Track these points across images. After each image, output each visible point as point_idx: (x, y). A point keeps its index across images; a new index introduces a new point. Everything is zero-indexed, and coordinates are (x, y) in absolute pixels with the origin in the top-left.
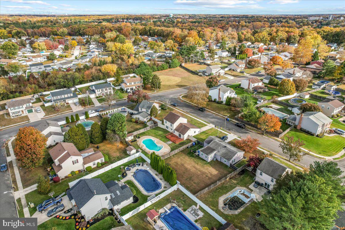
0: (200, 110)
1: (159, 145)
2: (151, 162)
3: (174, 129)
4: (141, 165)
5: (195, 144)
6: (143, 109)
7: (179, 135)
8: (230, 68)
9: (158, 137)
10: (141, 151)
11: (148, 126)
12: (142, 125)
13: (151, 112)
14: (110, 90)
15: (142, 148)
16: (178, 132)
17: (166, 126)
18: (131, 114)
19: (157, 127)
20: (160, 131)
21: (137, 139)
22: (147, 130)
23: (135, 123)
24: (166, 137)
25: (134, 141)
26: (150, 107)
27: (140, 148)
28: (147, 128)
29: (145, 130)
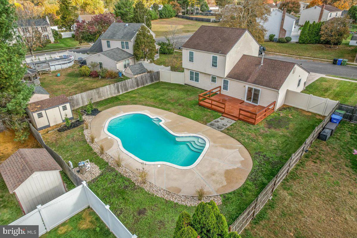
3: (226, 75)
6: (112, 42)
7: (249, 92)
10: (100, 168)
11: (127, 78)
12: (111, 81)
13: (137, 45)
14: (46, 33)
15: (102, 153)
16: (246, 81)
17: (192, 73)
18: (83, 63)
19: (157, 81)
20: (172, 89)
21: (84, 117)
22: (126, 90)
23: (91, 79)
24: (200, 105)
25: (71, 126)
26: (134, 34)
27: (95, 153)
28: (126, 84)
29: (119, 92)
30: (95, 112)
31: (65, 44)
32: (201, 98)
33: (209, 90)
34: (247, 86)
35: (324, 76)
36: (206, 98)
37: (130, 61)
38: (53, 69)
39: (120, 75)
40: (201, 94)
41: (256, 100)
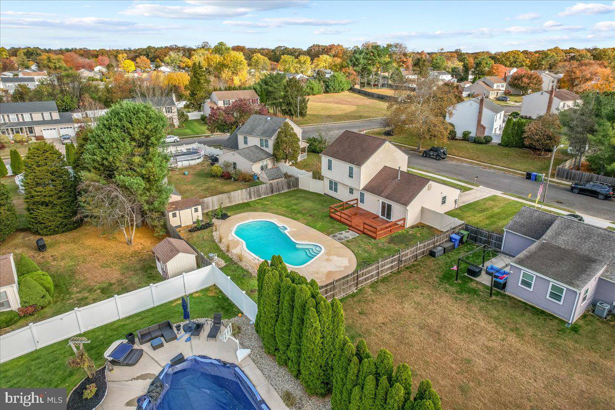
1: (301, 243)
2: (259, 317)
3: (362, 187)
4: (207, 329)
5: (461, 241)
6: (250, 139)
7: (383, 207)
8: (469, 93)
9: (300, 216)
10: (225, 262)
11: (262, 183)
12: (244, 185)
13: (277, 145)
14: (169, 115)
15: (228, 251)
16: (379, 195)
17: (331, 182)
18: (215, 160)
19: (295, 189)
20: (308, 199)
21: (214, 220)
22: (259, 197)
23: (222, 181)
24: (331, 217)
25: (201, 228)
26: (275, 131)
27: (222, 251)
28: (259, 189)
29: (251, 197)
30: (224, 217)
31: (192, 130)
32: (332, 210)
33: (345, 201)
34: (381, 201)
35: (498, 193)
36: (337, 211)
37: (268, 163)
38: (180, 164)
39: (256, 178)
40: (332, 206)
41: (389, 216)
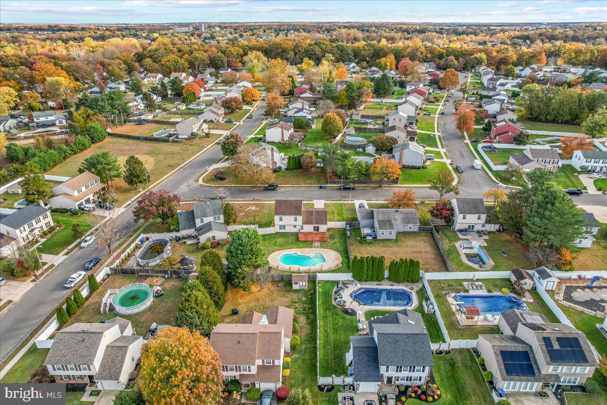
0: (268, 190)
3: (302, 223)
6: (205, 219)
7: (314, 228)
16: (310, 224)
17: (281, 226)
24: (299, 241)
34: (312, 226)
35: (324, 202)
41: (318, 230)
